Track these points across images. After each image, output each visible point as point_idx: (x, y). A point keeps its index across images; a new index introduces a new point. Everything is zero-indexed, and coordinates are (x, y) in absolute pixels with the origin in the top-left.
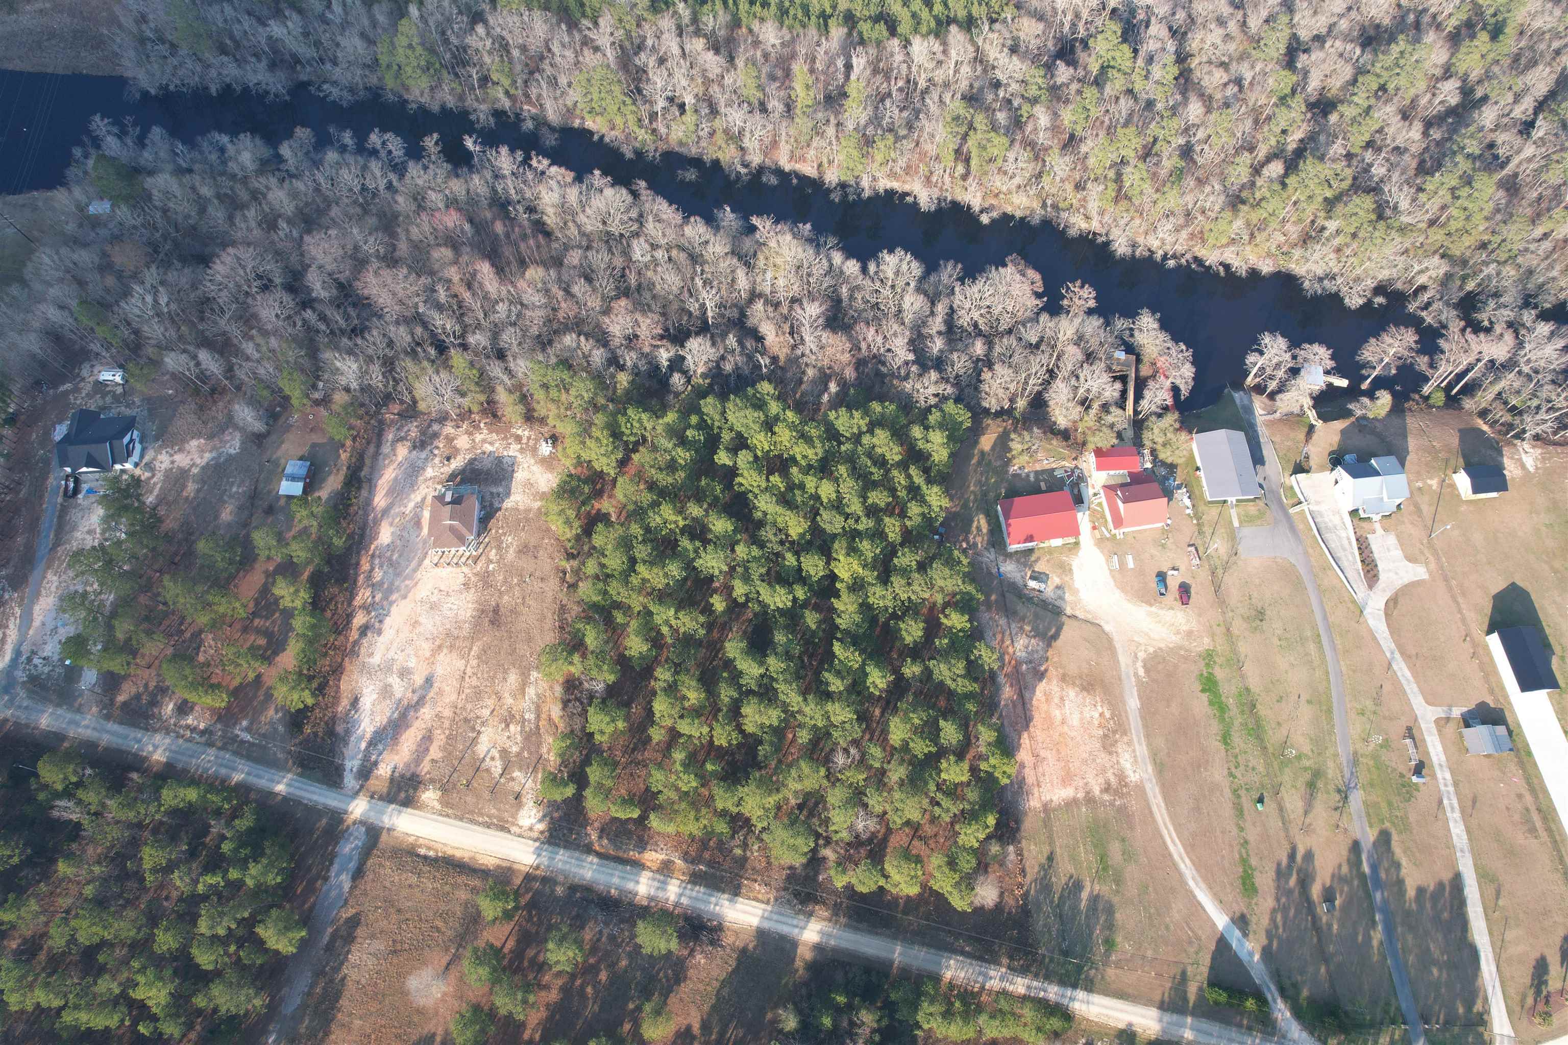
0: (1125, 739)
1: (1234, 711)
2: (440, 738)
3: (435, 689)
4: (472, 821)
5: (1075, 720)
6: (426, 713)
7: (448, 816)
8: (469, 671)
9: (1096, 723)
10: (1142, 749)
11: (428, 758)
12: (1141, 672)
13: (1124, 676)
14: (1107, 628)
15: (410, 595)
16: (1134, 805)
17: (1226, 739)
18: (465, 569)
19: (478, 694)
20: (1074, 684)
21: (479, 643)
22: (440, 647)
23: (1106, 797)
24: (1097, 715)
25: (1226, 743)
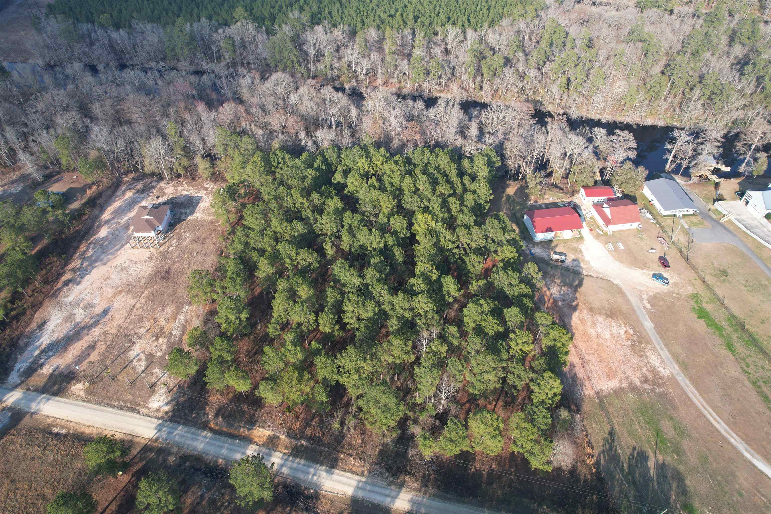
0: (650, 347)
1: (729, 330)
2: (101, 347)
3: (109, 316)
4: (108, 405)
5: (607, 335)
6: (96, 331)
7: (89, 401)
8: (138, 305)
9: (624, 337)
10: (665, 354)
11: (87, 361)
12: (648, 306)
13: (636, 309)
14: (616, 282)
15: (109, 264)
16: (672, 393)
17: (730, 347)
18: (152, 250)
19: (140, 319)
20: (600, 313)
21: (150, 290)
22: (120, 292)
23: (646, 386)
24: (623, 332)
25: (731, 350)
